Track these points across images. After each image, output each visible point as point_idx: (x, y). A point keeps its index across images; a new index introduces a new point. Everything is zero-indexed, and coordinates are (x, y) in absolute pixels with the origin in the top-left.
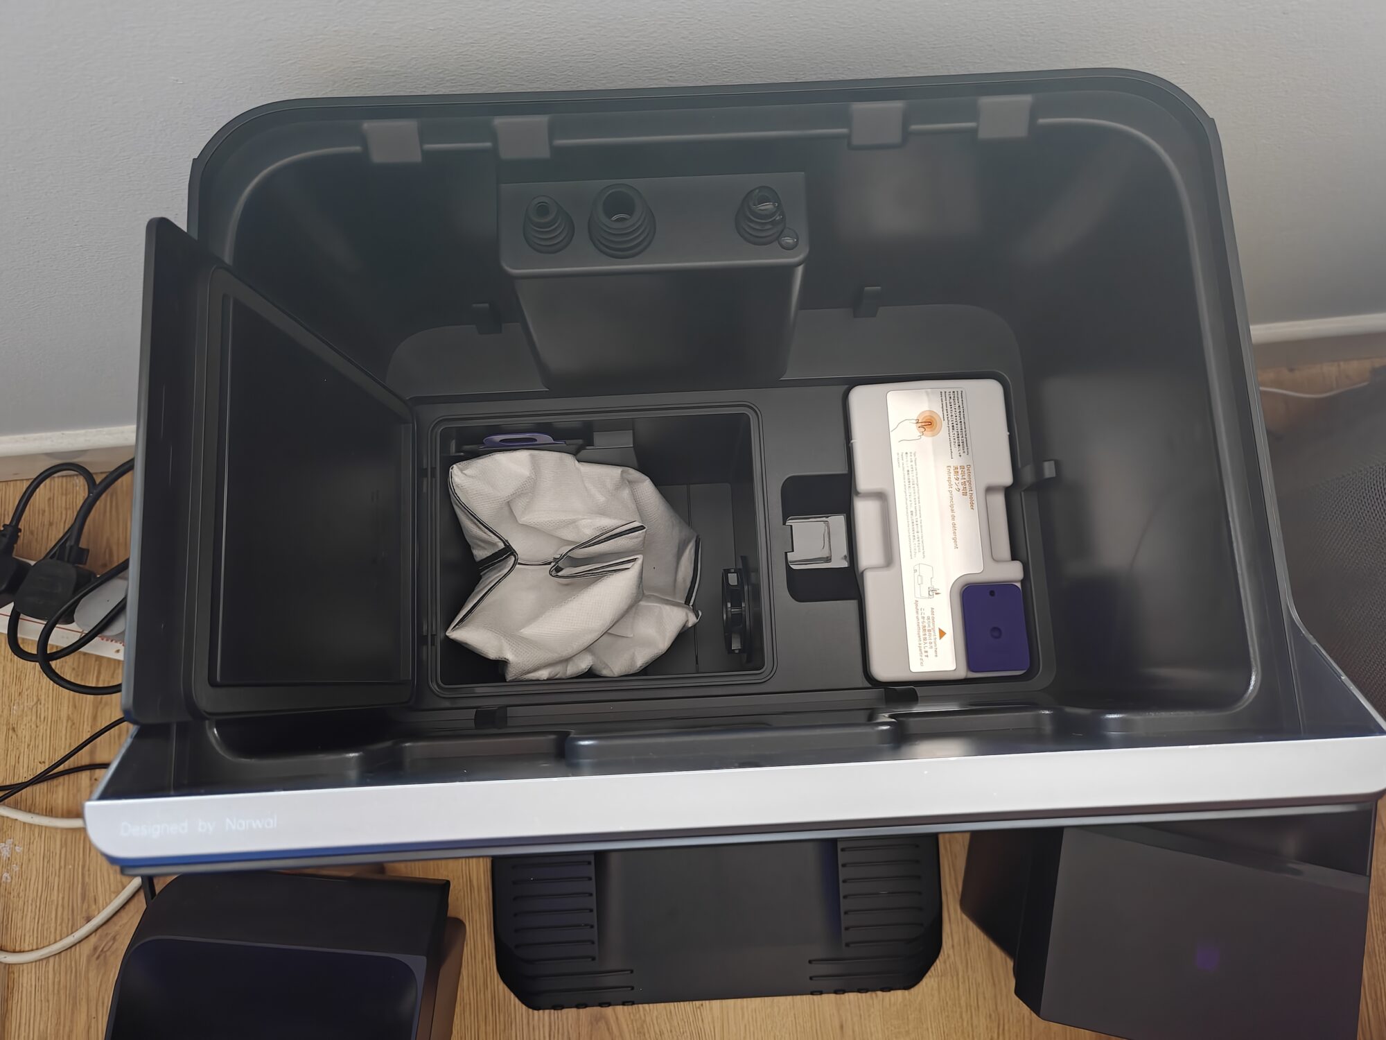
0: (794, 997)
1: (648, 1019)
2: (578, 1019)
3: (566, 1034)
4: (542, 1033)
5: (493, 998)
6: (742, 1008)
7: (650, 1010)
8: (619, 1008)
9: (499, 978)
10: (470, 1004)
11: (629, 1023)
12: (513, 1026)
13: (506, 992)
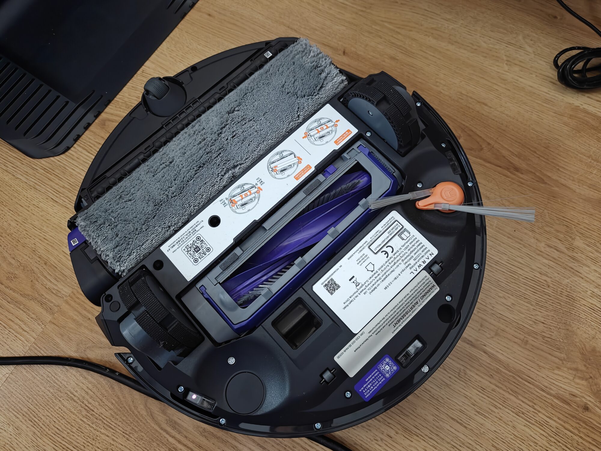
0: (178, 27)
1: (126, 99)
2: (94, 133)
3: (95, 143)
4: (83, 155)
5: (44, 169)
6: (162, 53)
7: (123, 96)
8: (107, 110)
9: (37, 160)
10: (36, 183)
11: (119, 109)
12: (67, 168)
13: (47, 161)
